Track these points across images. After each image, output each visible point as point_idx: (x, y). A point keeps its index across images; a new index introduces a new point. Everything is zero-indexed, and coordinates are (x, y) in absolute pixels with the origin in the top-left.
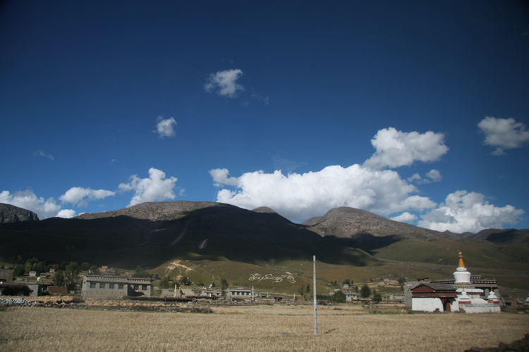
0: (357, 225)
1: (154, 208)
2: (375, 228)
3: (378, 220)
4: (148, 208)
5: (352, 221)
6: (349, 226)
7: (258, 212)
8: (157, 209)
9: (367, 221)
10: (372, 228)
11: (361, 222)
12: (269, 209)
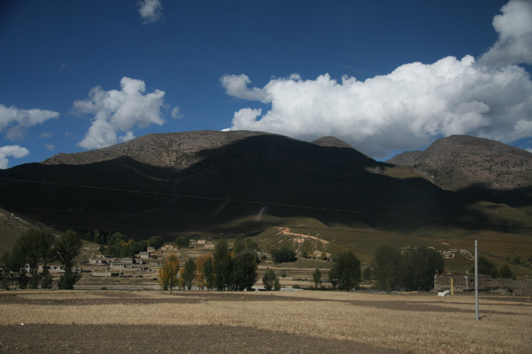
0: (487, 165)
1: (166, 143)
2: (517, 169)
3: (521, 157)
4: (155, 142)
5: (478, 159)
6: (473, 167)
7: (322, 145)
8: (171, 145)
9: (503, 159)
10: (513, 169)
11: (492, 160)
12: (337, 140)
